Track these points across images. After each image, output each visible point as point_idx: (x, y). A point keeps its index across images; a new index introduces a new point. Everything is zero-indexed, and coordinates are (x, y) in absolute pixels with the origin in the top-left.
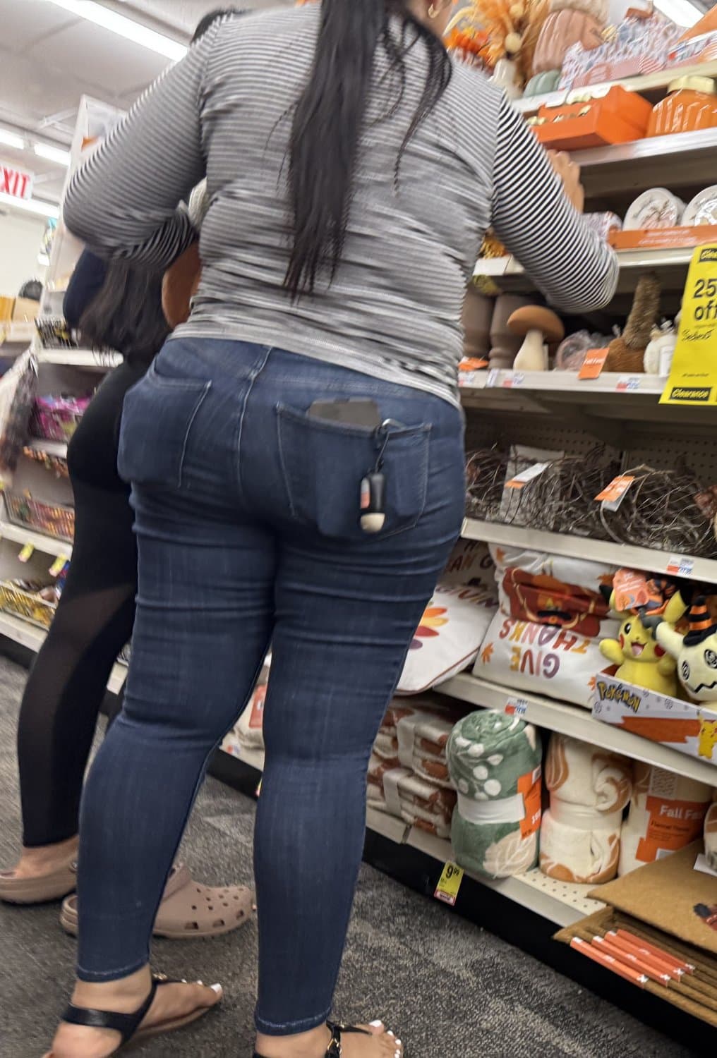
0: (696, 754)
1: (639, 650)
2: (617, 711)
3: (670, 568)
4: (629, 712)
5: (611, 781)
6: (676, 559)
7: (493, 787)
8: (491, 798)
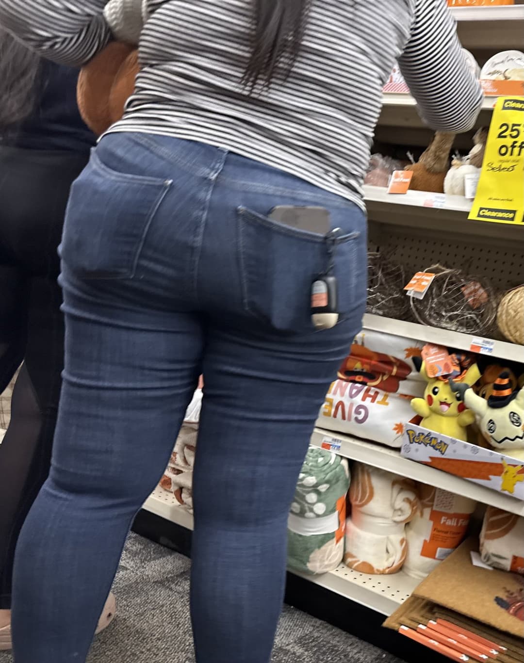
0: (499, 489)
1: (445, 407)
2: (425, 452)
3: (473, 347)
4: (437, 454)
5: (408, 500)
6: (479, 341)
7: (320, 508)
8: (318, 516)
